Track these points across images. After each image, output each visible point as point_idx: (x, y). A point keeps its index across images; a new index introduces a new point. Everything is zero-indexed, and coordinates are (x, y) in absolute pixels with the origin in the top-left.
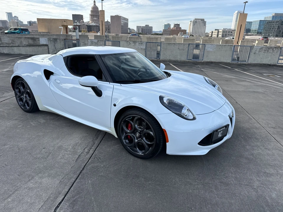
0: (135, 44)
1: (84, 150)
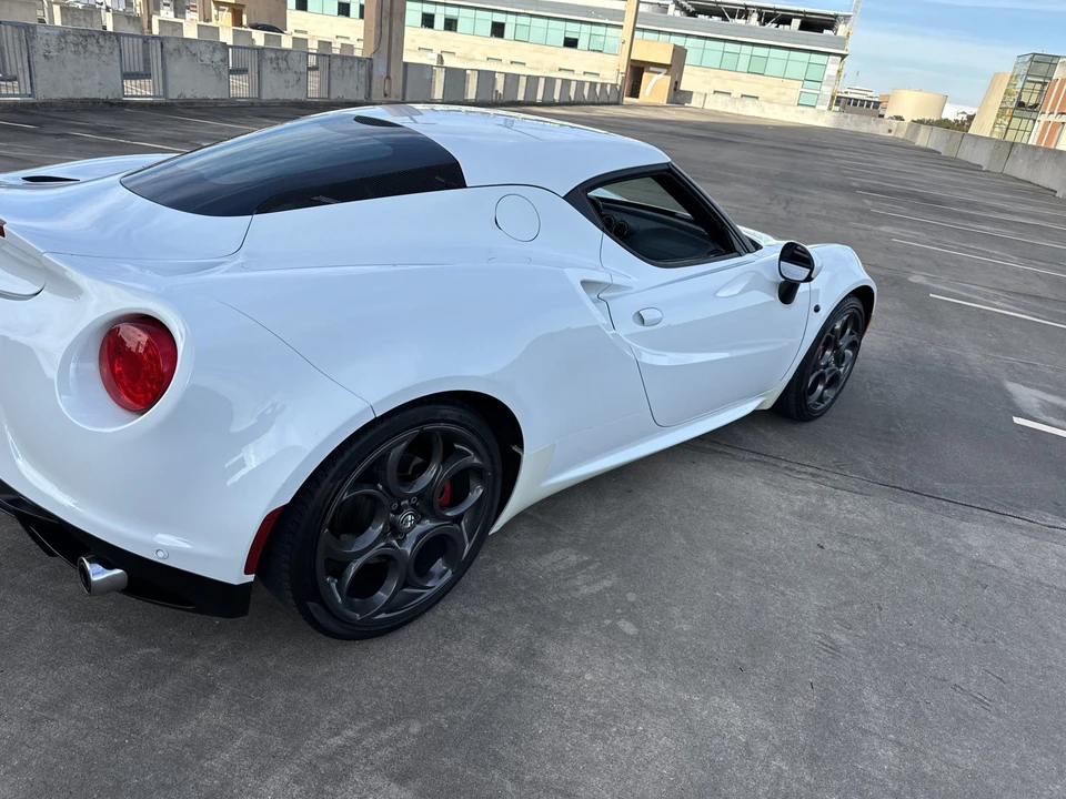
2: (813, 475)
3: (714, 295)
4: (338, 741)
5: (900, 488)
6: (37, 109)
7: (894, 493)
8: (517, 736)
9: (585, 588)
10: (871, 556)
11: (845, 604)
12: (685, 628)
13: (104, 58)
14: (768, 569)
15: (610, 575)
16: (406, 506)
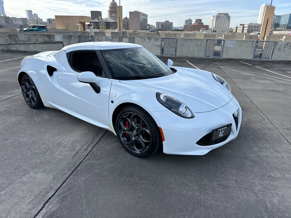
0: (150, 40)
1: (83, 146)
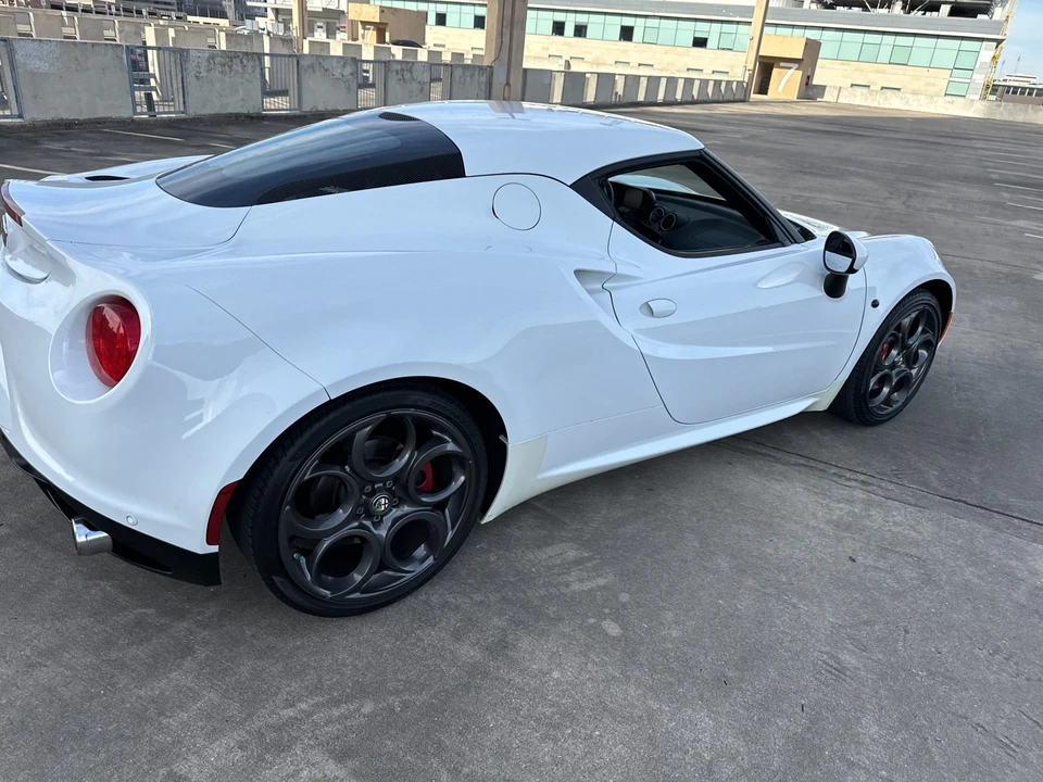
2: (863, 482)
3: (755, 285)
4: (291, 712)
5: (965, 502)
6: (188, 124)
7: (956, 507)
8: (467, 727)
9: (577, 584)
10: (909, 573)
11: (866, 623)
12: (675, 634)
13: (247, 76)
14: (784, 579)
15: (606, 572)
16: (380, 489)
